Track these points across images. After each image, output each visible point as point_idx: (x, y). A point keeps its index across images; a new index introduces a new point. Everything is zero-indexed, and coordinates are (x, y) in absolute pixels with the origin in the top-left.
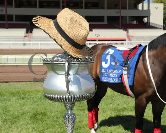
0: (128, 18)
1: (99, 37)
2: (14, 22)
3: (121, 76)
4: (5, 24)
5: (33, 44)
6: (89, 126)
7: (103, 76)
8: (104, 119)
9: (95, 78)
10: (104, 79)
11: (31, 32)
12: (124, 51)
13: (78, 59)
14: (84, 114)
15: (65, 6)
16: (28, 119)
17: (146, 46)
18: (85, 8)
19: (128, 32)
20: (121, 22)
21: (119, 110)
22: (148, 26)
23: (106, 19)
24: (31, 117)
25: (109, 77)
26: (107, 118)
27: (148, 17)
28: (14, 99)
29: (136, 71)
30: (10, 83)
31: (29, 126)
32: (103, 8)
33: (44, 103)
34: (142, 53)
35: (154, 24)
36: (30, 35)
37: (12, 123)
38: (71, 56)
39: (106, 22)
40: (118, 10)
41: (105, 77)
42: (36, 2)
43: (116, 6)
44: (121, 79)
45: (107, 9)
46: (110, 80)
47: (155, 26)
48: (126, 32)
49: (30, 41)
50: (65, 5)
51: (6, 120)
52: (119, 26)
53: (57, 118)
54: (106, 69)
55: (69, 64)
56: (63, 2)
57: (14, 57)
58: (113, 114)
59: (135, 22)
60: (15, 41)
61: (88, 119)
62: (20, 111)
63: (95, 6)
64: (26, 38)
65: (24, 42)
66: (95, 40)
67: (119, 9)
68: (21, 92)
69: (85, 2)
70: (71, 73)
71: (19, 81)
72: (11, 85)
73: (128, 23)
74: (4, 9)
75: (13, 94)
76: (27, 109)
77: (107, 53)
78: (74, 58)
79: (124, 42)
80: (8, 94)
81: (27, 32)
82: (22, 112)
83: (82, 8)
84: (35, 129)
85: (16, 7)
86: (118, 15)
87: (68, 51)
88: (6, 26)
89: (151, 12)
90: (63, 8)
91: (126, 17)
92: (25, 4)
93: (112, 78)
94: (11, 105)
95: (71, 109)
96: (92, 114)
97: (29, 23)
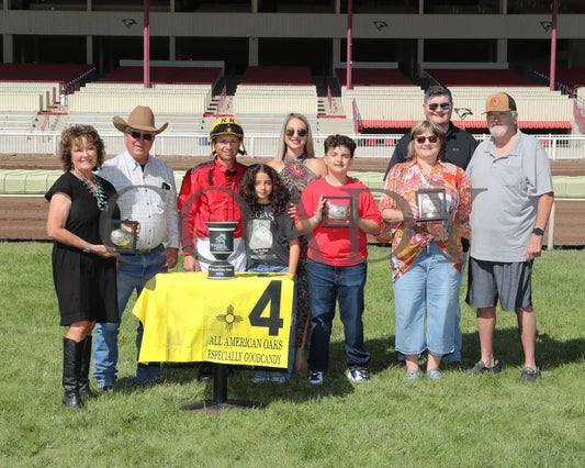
2: (173, 63)
11: (231, 92)
36: (223, 108)
39: (502, 63)
40: (548, 18)
48: (572, 100)
64: (210, 120)
65: (202, 135)
81: (216, 92)
97: (221, 64)
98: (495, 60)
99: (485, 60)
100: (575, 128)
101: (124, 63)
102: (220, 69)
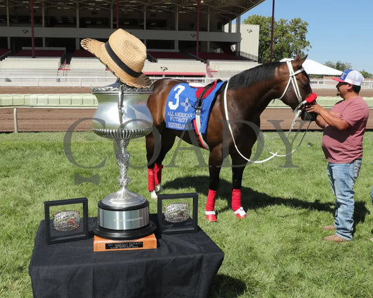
0: (208, 44)
1: (166, 71)
2: (44, 48)
3: (193, 121)
4: (31, 51)
5: (72, 80)
6: (149, 189)
7: (170, 121)
8: (169, 180)
9: (158, 123)
10: (171, 125)
11: (68, 62)
12: (198, 88)
13: (133, 87)
14: (143, 174)
15: (117, 27)
16: (67, 179)
17: (226, 82)
18: (147, 29)
19: (208, 65)
20: (199, 50)
21: (190, 170)
22: (236, 56)
23: (176, 45)
24: (71, 177)
25: (177, 122)
26: (173, 179)
27: (238, 43)
28: (48, 154)
29: (211, 115)
30: (41, 133)
31: (69, 187)
32: (173, 28)
33: (89, 160)
34: (220, 92)
35: (246, 54)
36: (66, 66)
37: (47, 183)
38: (125, 84)
39: (176, 50)
40: (195, 33)
41: (172, 121)
42: (75, 19)
43: (191, 27)
44: (193, 126)
45: (179, 30)
46: (178, 127)
47: (248, 57)
48: (205, 65)
49: (66, 75)
50: (117, 23)
51: (38, 179)
52: (195, 54)
53: (106, 178)
54: (174, 112)
55: (123, 93)
56: (115, 20)
57: (45, 96)
58: (182, 174)
59: (219, 51)
60: (46, 75)
61: (147, 180)
62: (57, 169)
63: (162, 24)
64: (61, 71)
65: (58, 77)
66: (161, 76)
67: (196, 30)
68: (56, 145)
69: (147, 20)
70: (125, 103)
71: (53, 130)
72: (42, 136)
73: (208, 51)
74: (29, 29)
75: (46, 147)
76: (66, 166)
77: (175, 89)
78: (128, 87)
79: (203, 78)
80: (39, 147)
81: (62, 62)
82: (59, 170)
83: (142, 27)
84: (78, 190)
85: (47, 26)
86: (195, 39)
87: (122, 79)
88: (33, 53)
89: (242, 36)
90: (116, 28)
91: (206, 42)
92: (59, 22)
93: (182, 123)
94: (44, 162)
95: (125, 147)
96: (154, 173)
97: (64, 49)
98: (173, 48)
99: (169, 48)
100: (207, 75)
101: (23, 48)
102: (63, 51)
